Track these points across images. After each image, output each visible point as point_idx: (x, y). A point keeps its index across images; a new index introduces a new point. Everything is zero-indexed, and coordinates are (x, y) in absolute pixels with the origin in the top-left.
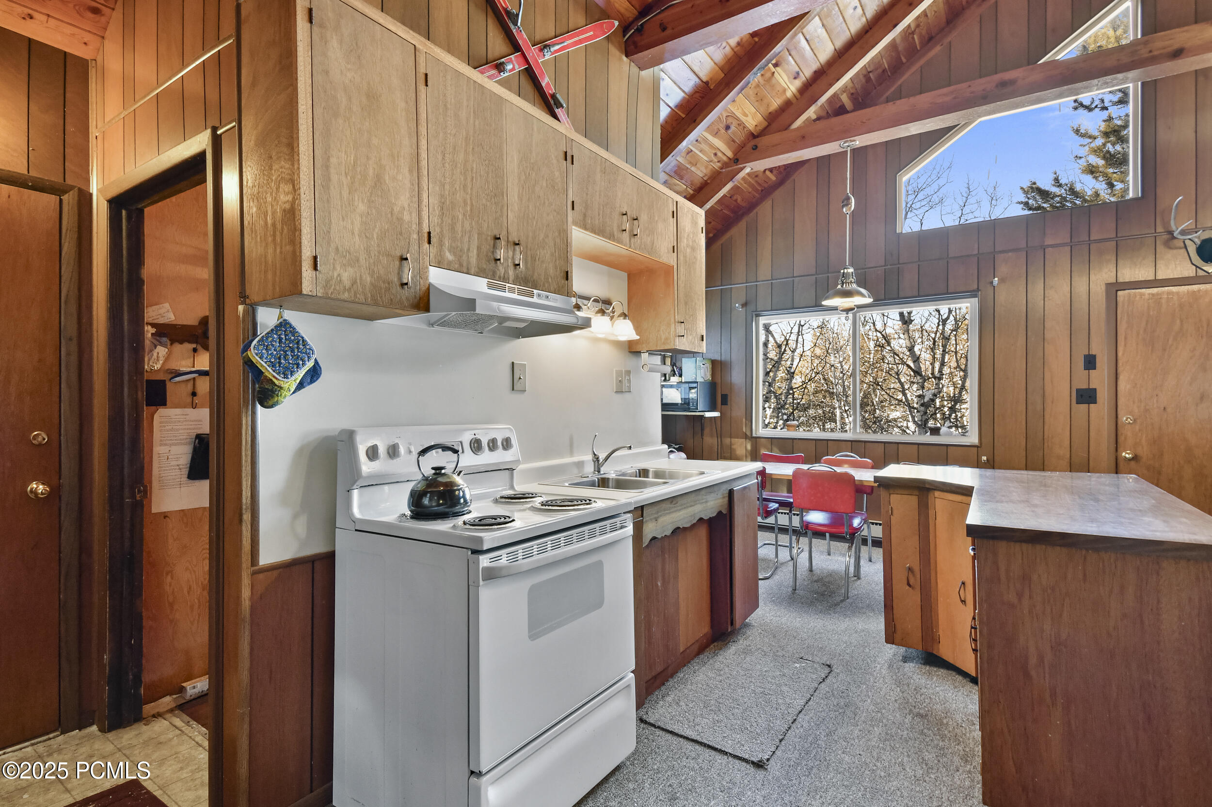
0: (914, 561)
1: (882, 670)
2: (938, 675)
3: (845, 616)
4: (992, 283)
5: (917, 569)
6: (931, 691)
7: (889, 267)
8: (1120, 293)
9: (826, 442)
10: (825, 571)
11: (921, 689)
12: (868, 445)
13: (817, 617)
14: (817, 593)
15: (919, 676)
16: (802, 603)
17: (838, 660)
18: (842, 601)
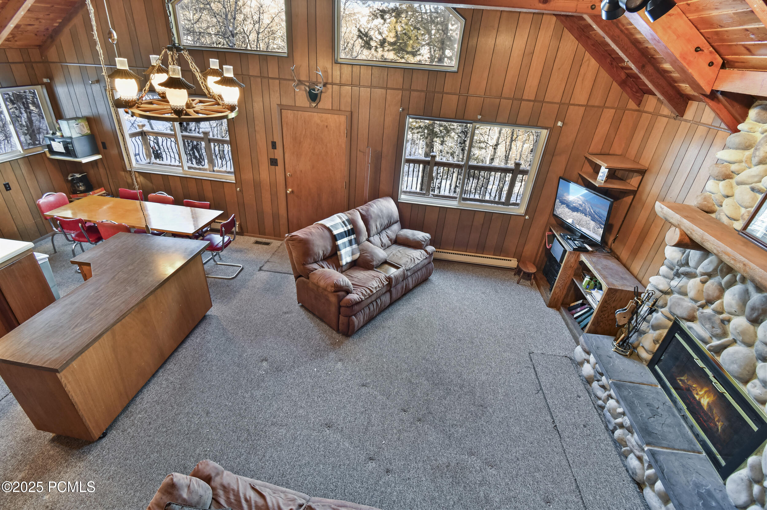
8: (283, 111)
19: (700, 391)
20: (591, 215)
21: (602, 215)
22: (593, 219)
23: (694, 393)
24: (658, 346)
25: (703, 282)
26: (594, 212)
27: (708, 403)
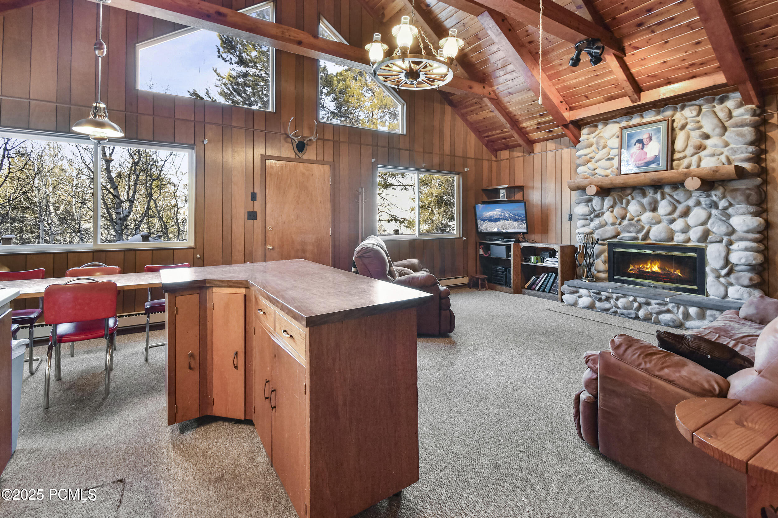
0: (194, 348)
1: (170, 453)
2: (213, 431)
3: (113, 413)
4: (203, 142)
5: (197, 354)
6: (215, 449)
7: (129, 113)
8: (267, 160)
9: (67, 254)
10: (75, 375)
11: (207, 452)
12: (108, 254)
13: (84, 429)
14: (75, 401)
15: (201, 441)
16: (61, 420)
17: (124, 467)
18: (104, 399)
19: (647, 266)
20: (511, 218)
21: (521, 214)
22: (515, 220)
23: (644, 269)
24: (607, 265)
25: (612, 212)
26: (513, 215)
27: (658, 267)
